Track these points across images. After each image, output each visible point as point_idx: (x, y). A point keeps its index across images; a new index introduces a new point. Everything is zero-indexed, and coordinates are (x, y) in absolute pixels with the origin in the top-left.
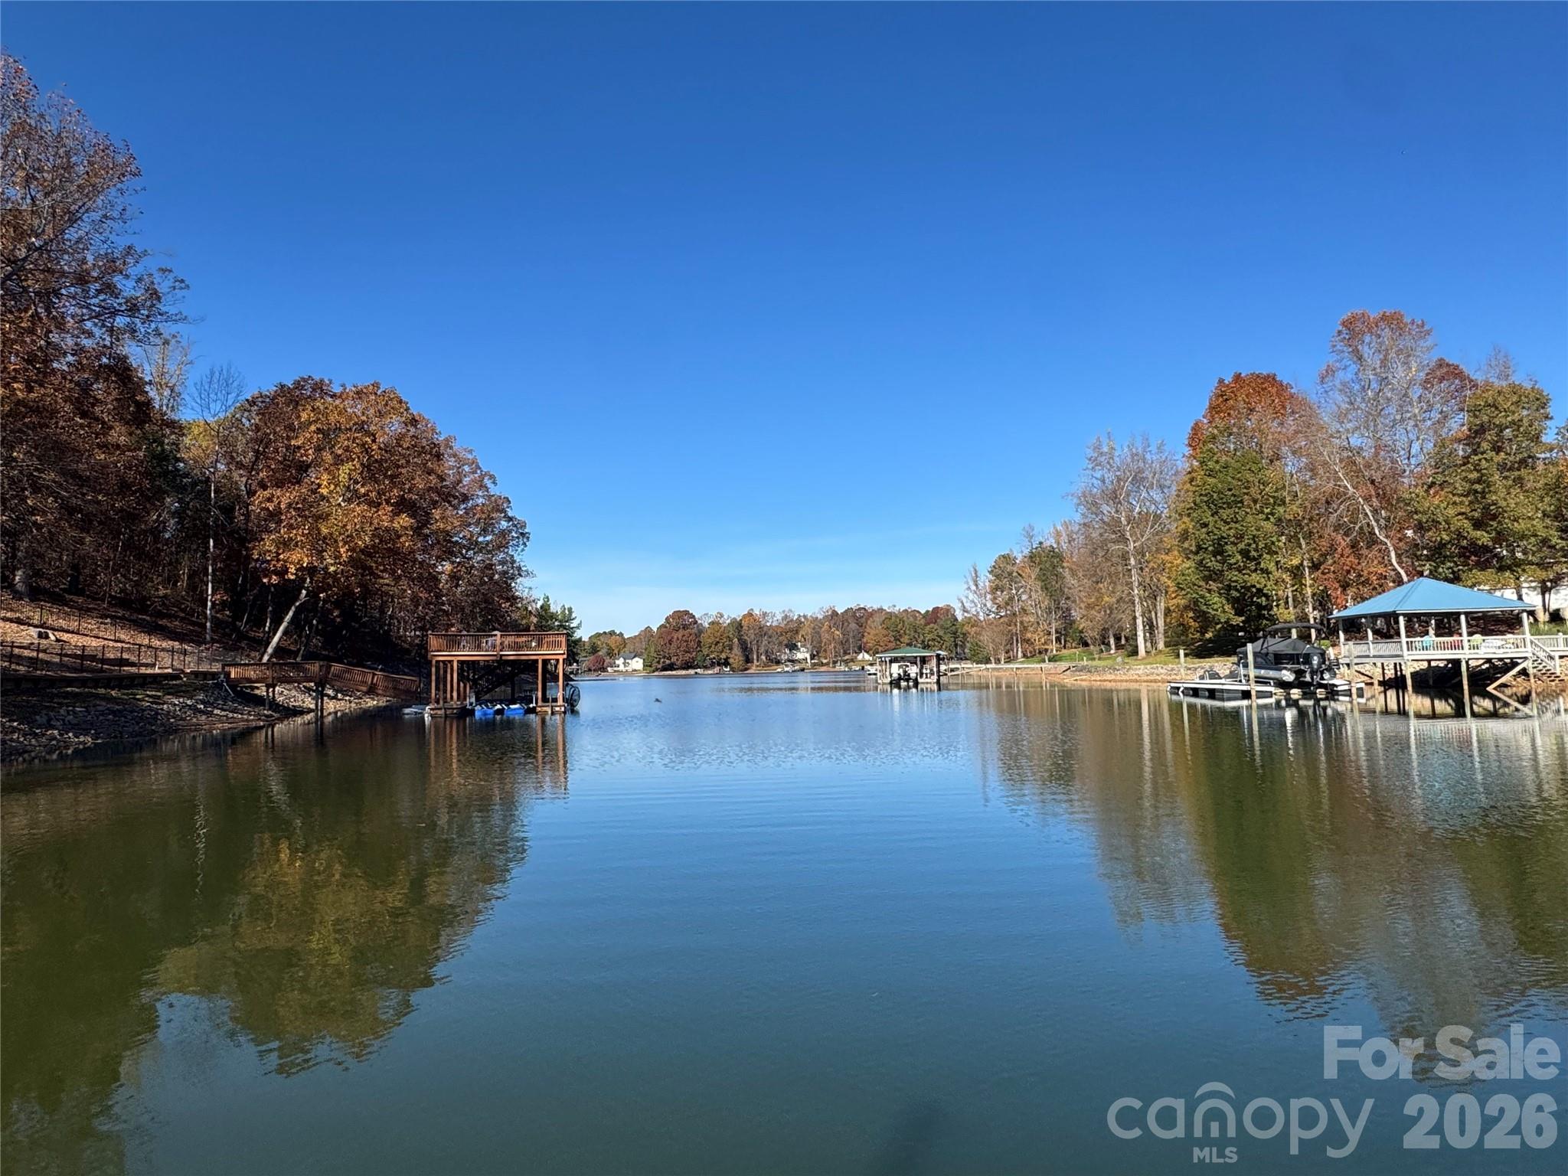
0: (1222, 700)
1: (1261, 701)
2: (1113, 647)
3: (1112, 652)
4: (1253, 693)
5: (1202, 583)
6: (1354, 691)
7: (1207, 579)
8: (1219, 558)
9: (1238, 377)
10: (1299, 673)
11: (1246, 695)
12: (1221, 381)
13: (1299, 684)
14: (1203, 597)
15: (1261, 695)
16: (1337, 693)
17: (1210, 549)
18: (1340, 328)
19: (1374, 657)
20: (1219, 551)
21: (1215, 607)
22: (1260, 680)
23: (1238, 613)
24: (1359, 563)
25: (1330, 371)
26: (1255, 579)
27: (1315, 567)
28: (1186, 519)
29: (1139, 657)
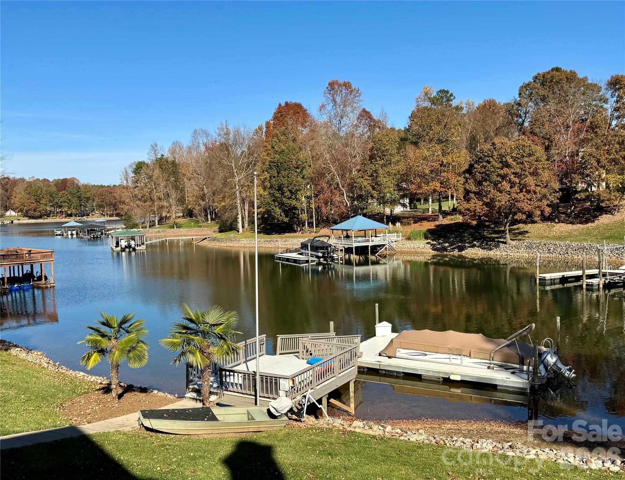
0: (300, 264)
1: (312, 264)
2: (210, 219)
3: (209, 222)
4: (310, 261)
5: (273, 203)
6: (339, 259)
7: (274, 201)
8: (280, 192)
9: (287, 103)
10: (324, 253)
11: (307, 262)
12: (280, 105)
13: (323, 257)
14: (273, 209)
15: (312, 261)
16: (334, 259)
17: (277, 188)
18: (328, 86)
19: (344, 244)
20: (280, 189)
21: (278, 214)
22: (312, 256)
23: (287, 216)
24: (332, 196)
25: (323, 106)
26: (294, 202)
27: (316, 196)
28: (266, 173)
29: (240, 233)
